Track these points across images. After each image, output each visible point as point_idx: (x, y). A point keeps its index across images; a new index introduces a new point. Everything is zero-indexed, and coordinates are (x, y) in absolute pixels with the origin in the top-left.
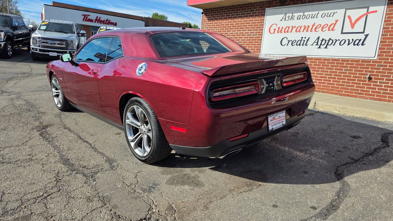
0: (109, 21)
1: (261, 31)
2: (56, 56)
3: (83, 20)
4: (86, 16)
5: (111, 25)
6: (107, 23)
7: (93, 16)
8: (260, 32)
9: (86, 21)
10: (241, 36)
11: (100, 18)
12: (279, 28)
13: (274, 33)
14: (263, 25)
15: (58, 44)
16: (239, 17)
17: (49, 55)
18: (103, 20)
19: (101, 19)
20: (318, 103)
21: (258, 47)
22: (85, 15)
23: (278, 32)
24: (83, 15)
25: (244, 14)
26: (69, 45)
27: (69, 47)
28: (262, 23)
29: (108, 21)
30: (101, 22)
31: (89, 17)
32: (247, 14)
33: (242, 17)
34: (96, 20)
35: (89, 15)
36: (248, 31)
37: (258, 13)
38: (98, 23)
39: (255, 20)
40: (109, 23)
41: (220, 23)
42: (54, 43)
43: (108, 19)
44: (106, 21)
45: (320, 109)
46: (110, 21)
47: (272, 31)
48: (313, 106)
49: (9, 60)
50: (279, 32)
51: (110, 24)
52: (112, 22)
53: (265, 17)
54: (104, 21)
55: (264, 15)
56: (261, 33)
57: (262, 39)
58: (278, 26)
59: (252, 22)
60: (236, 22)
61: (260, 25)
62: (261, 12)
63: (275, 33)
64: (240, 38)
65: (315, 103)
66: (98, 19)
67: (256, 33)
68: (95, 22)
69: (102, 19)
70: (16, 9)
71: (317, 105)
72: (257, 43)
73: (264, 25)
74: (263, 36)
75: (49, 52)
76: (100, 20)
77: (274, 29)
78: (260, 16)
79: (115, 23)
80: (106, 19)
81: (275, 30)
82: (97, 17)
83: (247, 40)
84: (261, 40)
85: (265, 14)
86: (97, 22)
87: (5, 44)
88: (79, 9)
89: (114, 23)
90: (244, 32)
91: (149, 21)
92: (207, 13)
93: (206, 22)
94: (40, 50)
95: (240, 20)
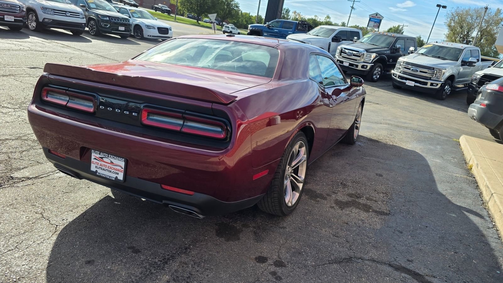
2: (413, 86)
15: (421, 72)
17: (405, 83)
26: (435, 75)
27: (434, 77)
42: (417, 70)
49: (369, 83)
75: (406, 80)
87: (372, 67)
94: (399, 77)
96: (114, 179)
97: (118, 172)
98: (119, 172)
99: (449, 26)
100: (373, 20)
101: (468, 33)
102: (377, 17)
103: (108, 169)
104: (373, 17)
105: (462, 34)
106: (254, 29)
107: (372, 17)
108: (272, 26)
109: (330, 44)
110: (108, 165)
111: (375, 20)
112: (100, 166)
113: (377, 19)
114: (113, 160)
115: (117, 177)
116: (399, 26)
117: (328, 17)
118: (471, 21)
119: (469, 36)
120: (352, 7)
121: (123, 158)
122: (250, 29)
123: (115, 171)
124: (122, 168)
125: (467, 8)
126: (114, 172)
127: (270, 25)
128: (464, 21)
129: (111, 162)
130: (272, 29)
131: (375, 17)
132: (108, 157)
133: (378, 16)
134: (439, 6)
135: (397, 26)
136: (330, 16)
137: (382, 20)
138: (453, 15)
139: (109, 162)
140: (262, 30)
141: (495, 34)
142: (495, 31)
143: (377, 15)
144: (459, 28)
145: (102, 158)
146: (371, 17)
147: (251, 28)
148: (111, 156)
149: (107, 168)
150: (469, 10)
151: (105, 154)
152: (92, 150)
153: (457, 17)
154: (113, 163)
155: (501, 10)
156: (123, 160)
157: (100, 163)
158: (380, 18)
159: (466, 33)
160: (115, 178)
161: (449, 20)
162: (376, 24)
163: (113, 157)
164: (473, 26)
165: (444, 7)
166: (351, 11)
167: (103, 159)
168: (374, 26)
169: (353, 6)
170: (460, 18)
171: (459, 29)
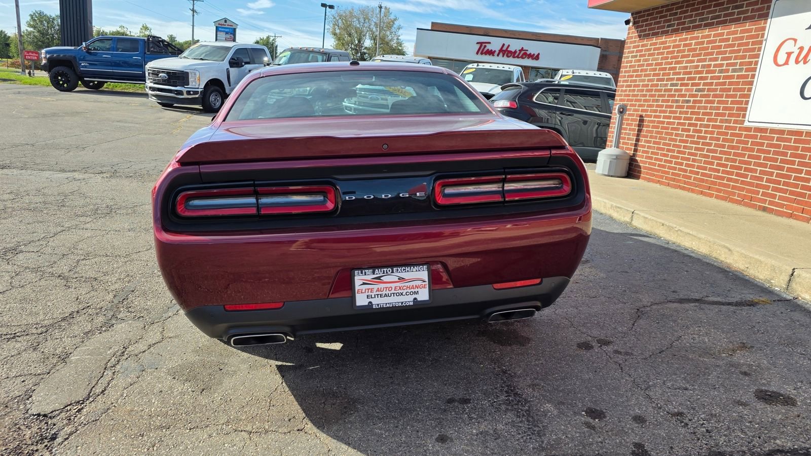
0: (524, 52)
1: (754, 60)
3: (477, 53)
4: (484, 45)
5: (528, 58)
6: (520, 56)
7: (496, 44)
8: (750, 63)
9: (482, 54)
10: (704, 75)
11: (509, 46)
12: (801, 49)
13: (786, 63)
14: (761, 42)
16: (706, 25)
18: (513, 51)
19: (509, 49)
20: (799, 276)
21: (741, 102)
22: (481, 43)
23: (797, 62)
24: (477, 43)
25: (719, 17)
28: (759, 39)
29: (522, 52)
30: (509, 55)
31: (489, 47)
32: (726, 15)
33: (712, 24)
34: (501, 50)
35: (490, 43)
36: (723, 61)
37: (753, 11)
38: (503, 56)
39: (743, 32)
40: (524, 56)
41: (662, 43)
43: (523, 48)
44: (518, 52)
45: (803, 295)
46: (527, 50)
47: (782, 58)
48: (785, 282)
50: (800, 60)
51: (526, 58)
52: (530, 54)
53: (769, 20)
54: (515, 52)
55: (765, 16)
56: (753, 66)
57: (753, 82)
58: (799, 45)
59: (733, 36)
60: (697, 38)
61: (753, 43)
62: (760, 8)
63: (788, 64)
64: (700, 78)
65: (792, 275)
66: (504, 48)
67: (741, 64)
68: (498, 55)
69: (512, 49)
70: (398, 39)
71: (798, 280)
72: (739, 93)
73: (764, 42)
74: (757, 73)
76: (508, 51)
77: (786, 53)
78: (756, 19)
79: (536, 54)
80: (520, 49)
81: (789, 54)
82: (504, 45)
83: (717, 84)
84: (751, 83)
85: (768, 13)
86: (501, 54)
88: (473, 33)
89: (534, 54)
90: (713, 63)
91: (611, 46)
92: (638, 22)
93: (635, 42)
95: (706, 32)
96: (412, 304)
97: (416, 290)
98: (419, 290)
99: (335, 34)
100: (223, 30)
101: (359, 42)
102: (228, 25)
103: (396, 292)
104: (222, 25)
105: (352, 44)
106: (55, 55)
107: (219, 24)
108: (94, 48)
109: (229, 71)
110: (393, 285)
111: (227, 30)
112: (378, 293)
113: (229, 28)
114: (403, 275)
115: (415, 299)
116: (268, 38)
117: (146, 28)
118: (358, 26)
119: (362, 47)
120: (193, 10)
121: (423, 265)
122: (45, 58)
123: (409, 291)
124: (424, 281)
125: (350, 9)
126: (407, 294)
127: (90, 48)
128: (350, 25)
129: (399, 279)
130: (95, 54)
131: (224, 25)
132: (393, 272)
133: (228, 23)
134: (324, 5)
135: (265, 38)
136: (148, 26)
137: (237, 29)
138: (335, 18)
139: (396, 279)
140: (75, 57)
141: (391, 41)
142: (390, 38)
143: (226, 21)
144: (346, 36)
145: (379, 278)
146: (218, 26)
147: (48, 56)
148: (399, 269)
149: (393, 291)
150: (353, 10)
151: (385, 270)
152: (356, 272)
153: (340, 21)
154: (403, 279)
155: (389, 8)
156: (424, 268)
157: (375, 287)
158: (232, 26)
159: (357, 42)
160: (414, 301)
161: (331, 25)
162: (228, 36)
163: (404, 270)
164: (363, 32)
165: (331, 7)
166: (193, 16)
167: (381, 278)
168: (226, 40)
169: (195, 9)
170: (344, 21)
171: (347, 38)
